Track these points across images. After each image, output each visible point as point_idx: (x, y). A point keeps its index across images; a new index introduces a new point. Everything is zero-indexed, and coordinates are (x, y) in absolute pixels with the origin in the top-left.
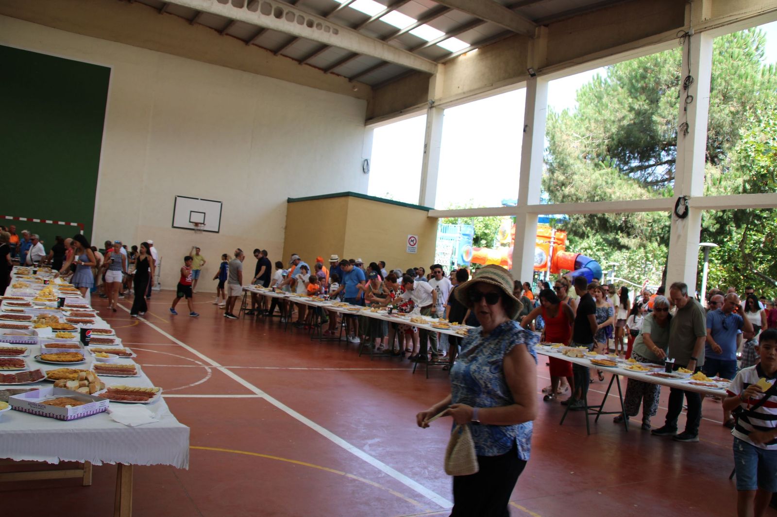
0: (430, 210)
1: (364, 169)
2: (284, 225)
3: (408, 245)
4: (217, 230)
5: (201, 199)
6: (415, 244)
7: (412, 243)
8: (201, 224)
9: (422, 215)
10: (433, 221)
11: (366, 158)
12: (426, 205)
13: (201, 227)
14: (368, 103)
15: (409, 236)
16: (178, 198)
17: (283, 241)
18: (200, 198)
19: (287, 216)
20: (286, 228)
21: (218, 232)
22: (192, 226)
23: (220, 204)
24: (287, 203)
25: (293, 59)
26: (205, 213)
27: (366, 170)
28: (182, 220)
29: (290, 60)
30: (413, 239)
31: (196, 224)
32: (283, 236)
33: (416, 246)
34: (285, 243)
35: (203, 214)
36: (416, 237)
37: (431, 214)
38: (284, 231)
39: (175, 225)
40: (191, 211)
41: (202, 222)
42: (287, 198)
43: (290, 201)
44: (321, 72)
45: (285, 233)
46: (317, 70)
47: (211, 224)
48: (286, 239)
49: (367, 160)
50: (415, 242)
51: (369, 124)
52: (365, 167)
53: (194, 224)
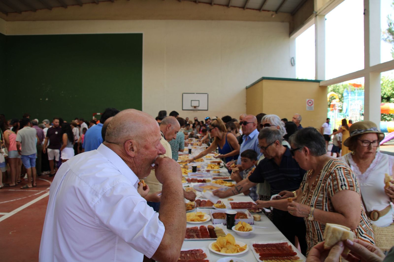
0: (321, 82)
1: (291, 64)
2: (245, 102)
3: (307, 106)
4: (206, 109)
5: (197, 93)
6: (312, 105)
7: (310, 104)
8: (197, 106)
9: (316, 85)
10: (323, 88)
11: (292, 57)
12: (319, 79)
13: (199, 108)
14: (290, 24)
15: (307, 100)
16: (184, 94)
17: (246, 111)
18: (195, 92)
19: (246, 97)
20: (246, 104)
21: (207, 110)
23: (207, 95)
24: (245, 90)
25: (240, 7)
26: (199, 101)
27: (293, 64)
28: (187, 106)
29: (238, 9)
30: (310, 101)
31: (195, 107)
32: (245, 108)
33: (313, 106)
36: (313, 100)
37: (321, 84)
38: (245, 106)
39: (184, 109)
40: (192, 101)
43: (247, 88)
44: (258, 12)
46: (255, 11)
47: (203, 106)
49: (293, 58)
50: (312, 103)
51: (291, 36)
52: (292, 62)
53: (193, 107)
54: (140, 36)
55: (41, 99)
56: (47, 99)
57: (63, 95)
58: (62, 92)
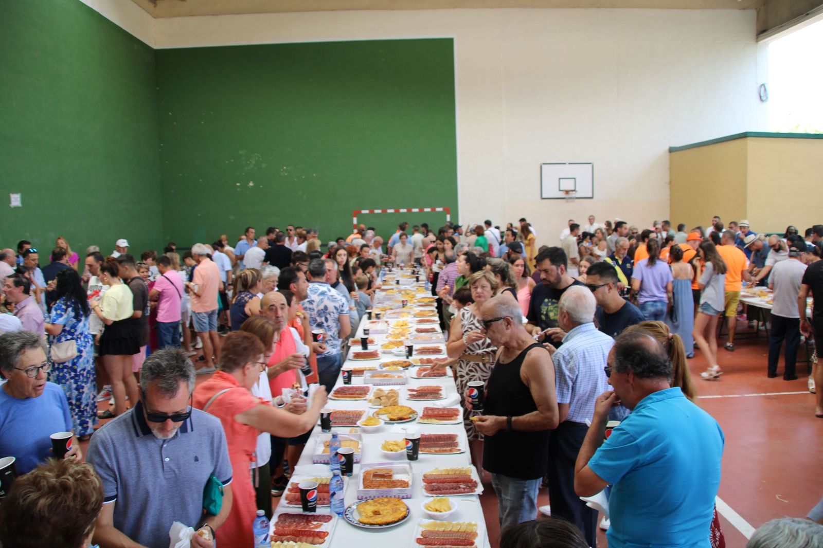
1: (760, 97)
2: (667, 179)
4: (590, 196)
5: (570, 164)
8: (572, 191)
11: (762, 83)
13: (573, 195)
14: (758, 13)
16: (543, 166)
17: (668, 198)
18: (567, 162)
19: (670, 169)
20: (670, 182)
21: (591, 198)
22: (562, 195)
23: (590, 166)
24: (668, 153)
26: (575, 179)
27: (763, 98)
28: (551, 190)
31: (567, 192)
34: (671, 200)
35: (573, 180)
38: (668, 186)
39: (544, 196)
40: (560, 179)
41: (573, 189)
42: (667, 148)
43: (672, 150)
45: (670, 188)
47: (583, 190)
48: (671, 195)
49: (763, 85)
51: (760, 41)
52: (762, 95)
53: (565, 192)
54: (448, 44)
55: (238, 184)
56: (251, 184)
57: (286, 174)
58: (285, 168)
